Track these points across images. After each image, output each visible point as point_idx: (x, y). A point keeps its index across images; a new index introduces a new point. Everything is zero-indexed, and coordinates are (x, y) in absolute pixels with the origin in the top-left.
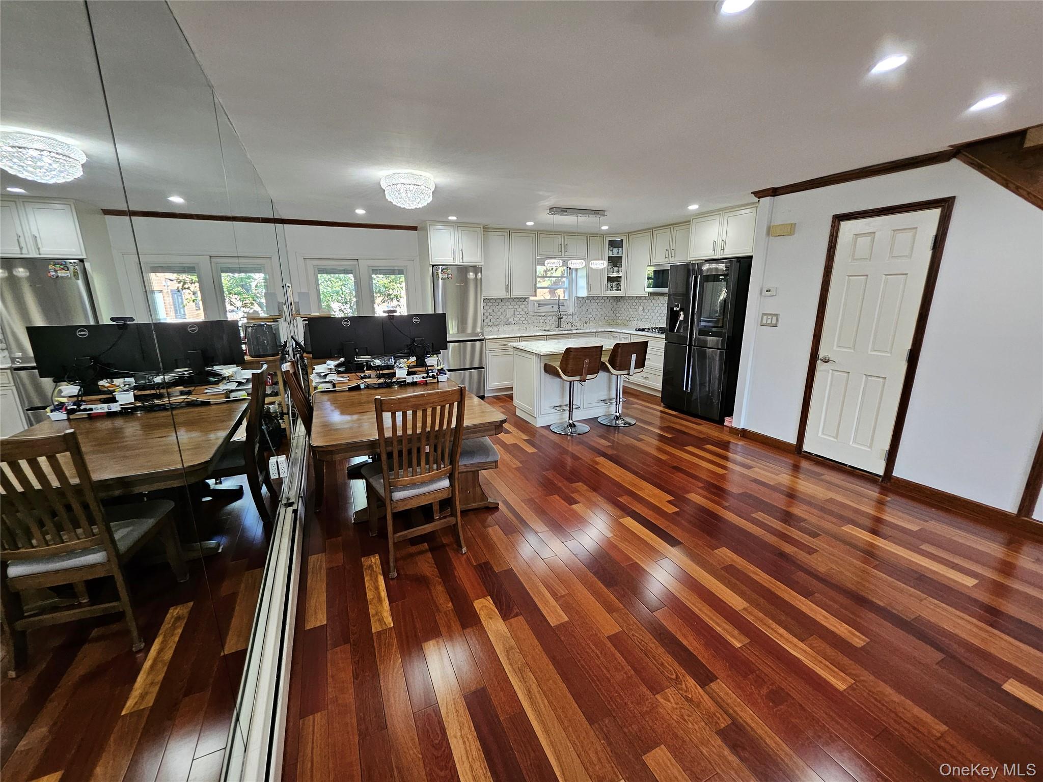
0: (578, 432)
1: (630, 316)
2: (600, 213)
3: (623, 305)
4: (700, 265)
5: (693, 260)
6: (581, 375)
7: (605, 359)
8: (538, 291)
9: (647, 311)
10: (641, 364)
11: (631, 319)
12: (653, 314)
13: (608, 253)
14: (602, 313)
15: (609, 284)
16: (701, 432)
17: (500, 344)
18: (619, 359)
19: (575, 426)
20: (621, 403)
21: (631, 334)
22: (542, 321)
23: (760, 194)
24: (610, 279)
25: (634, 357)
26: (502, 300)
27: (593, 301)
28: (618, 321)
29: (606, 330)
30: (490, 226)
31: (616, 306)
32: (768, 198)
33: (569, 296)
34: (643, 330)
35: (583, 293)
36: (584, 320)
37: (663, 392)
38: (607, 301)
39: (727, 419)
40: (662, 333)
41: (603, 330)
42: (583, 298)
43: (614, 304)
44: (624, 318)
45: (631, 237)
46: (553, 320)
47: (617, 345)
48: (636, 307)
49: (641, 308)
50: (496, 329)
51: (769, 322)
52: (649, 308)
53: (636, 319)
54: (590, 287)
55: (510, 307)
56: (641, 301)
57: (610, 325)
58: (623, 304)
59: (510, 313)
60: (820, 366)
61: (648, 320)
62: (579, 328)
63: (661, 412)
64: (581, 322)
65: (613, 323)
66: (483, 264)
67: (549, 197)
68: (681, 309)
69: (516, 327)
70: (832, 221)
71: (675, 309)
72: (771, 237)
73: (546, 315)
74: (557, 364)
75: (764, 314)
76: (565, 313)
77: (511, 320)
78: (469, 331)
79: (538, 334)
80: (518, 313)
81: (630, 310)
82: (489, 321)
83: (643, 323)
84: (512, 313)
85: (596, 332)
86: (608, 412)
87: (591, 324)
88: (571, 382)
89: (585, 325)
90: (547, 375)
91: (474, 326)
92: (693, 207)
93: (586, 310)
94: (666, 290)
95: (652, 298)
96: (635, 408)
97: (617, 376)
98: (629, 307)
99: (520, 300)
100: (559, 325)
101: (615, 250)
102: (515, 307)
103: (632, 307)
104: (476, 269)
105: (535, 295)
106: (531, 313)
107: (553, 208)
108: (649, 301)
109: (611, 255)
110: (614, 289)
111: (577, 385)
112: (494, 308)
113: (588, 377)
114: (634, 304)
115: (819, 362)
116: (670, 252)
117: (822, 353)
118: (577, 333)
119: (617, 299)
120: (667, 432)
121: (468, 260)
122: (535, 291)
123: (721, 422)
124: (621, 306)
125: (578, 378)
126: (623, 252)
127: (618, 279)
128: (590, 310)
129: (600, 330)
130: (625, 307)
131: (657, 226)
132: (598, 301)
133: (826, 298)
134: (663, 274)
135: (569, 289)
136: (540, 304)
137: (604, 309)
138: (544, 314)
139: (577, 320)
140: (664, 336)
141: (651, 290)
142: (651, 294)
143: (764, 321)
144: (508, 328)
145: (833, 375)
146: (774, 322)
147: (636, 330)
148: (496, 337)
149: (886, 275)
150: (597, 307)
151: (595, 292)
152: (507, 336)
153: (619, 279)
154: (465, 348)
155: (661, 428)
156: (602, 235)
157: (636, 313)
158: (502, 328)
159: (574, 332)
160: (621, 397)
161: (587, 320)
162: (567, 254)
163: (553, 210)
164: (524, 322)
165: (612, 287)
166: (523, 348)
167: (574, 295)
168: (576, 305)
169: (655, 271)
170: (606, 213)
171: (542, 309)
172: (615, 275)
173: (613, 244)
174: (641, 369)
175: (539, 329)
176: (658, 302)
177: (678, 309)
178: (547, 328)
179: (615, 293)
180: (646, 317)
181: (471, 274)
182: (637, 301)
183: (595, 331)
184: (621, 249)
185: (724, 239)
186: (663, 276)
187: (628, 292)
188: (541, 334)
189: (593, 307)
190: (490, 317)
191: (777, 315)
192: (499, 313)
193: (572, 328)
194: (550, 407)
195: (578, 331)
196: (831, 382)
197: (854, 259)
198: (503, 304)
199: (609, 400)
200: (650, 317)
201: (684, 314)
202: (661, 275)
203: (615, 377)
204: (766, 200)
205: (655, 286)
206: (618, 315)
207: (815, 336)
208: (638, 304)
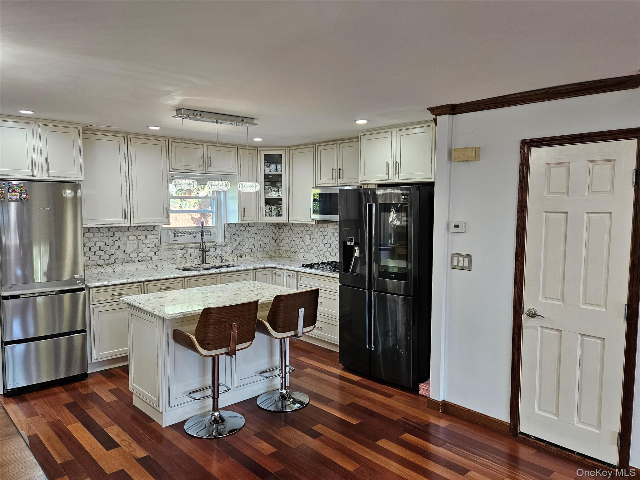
0: (229, 428)
1: (295, 246)
2: (248, 120)
3: (287, 233)
4: (373, 191)
5: (364, 184)
6: (228, 346)
7: (262, 315)
8: (172, 216)
9: (314, 241)
10: (311, 320)
11: (297, 250)
12: (322, 245)
13: (263, 169)
14: (261, 242)
15: (268, 208)
16: (393, 410)
17: (114, 293)
18: (281, 317)
19: (222, 420)
20: (288, 375)
21: (297, 272)
22: (179, 256)
23: (437, 111)
24: (268, 202)
25: (301, 312)
26: (118, 228)
27: (248, 228)
28: (281, 252)
29: (266, 266)
30: (95, 126)
31: (277, 234)
32: (447, 116)
33: (217, 222)
34: (311, 266)
35: (235, 219)
36: (238, 252)
37: (341, 346)
38: (266, 228)
39: (422, 386)
40: (334, 271)
41: (262, 266)
42: (235, 224)
43: (275, 231)
44: (288, 249)
45: (291, 152)
46: (195, 254)
47: (278, 298)
48: (302, 236)
49: (308, 237)
50: (109, 269)
51: (461, 264)
52: (317, 237)
53: (302, 250)
54: (243, 212)
55: (132, 238)
56: (307, 229)
57: (271, 257)
58: (286, 231)
59: (131, 246)
60: (527, 322)
61: (317, 252)
62: (231, 264)
63: (341, 378)
64: (234, 256)
65: (277, 255)
66: (83, 179)
67: (170, 93)
68: (356, 244)
69: (141, 266)
70: (521, 147)
71: (349, 243)
72: (453, 162)
73: (186, 247)
74: (190, 330)
75: (454, 255)
76: (212, 244)
77: (133, 255)
78: (66, 276)
79: (172, 276)
80: (144, 246)
81: (295, 239)
82: (98, 258)
83: (311, 255)
84: (135, 246)
85: (253, 270)
86: (271, 386)
87: (248, 257)
88: (214, 357)
89: (240, 259)
90: (179, 346)
91: (75, 270)
92: (361, 122)
93: (239, 240)
94: (336, 218)
95: (320, 225)
96: (307, 375)
97: (281, 339)
98: (293, 235)
99: (148, 228)
100: (204, 261)
101: (273, 167)
102: (140, 237)
103: (297, 235)
104: (74, 185)
105: (169, 223)
106: (164, 245)
107: (181, 109)
108: (317, 229)
109: (267, 172)
110: (273, 214)
111: (224, 360)
112: (106, 240)
113: (239, 347)
114: (300, 232)
115: (524, 316)
116: (337, 172)
117: (527, 305)
118: (227, 272)
119: (279, 226)
120: (350, 415)
121: (57, 174)
122: (168, 217)
123: (416, 390)
124: (284, 234)
125: (224, 350)
126: (283, 169)
127: (277, 202)
128: (246, 240)
129: (258, 266)
130: (288, 235)
131: (321, 141)
132: (254, 228)
133: (524, 237)
134: (330, 198)
135: (217, 213)
136: (177, 233)
137: (263, 238)
138: (182, 246)
139: (229, 252)
140: (337, 275)
141: (317, 217)
142: (318, 221)
143: (455, 263)
144: (129, 268)
145: (542, 333)
146: (466, 264)
147: (303, 266)
148: (106, 283)
149: (588, 213)
150: (254, 235)
151: (249, 219)
152: (125, 281)
153: (280, 202)
154: (61, 302)
155: (342, 408)
156: (256, 148)
157: (302, 243)
158: (119, 268)
159: (224, 270)
160: (288, 363)
161: (242, 252)
162: (210, 169)
163: (180, 111)
164: (156, 258)
165: (271, 211)
166: (141, 306)
167: (223, 223)
168: (227, 233)
169: (322, 195)
170: (255, 122)
171: (180, 240)
172: (274, 195)
173: (271, 159)
174: (312, 327)
175: (176, 266)
176: (327, 230)
177: (352, 244)
178: (187, 265)
179: (275, 219)
180: (314, 248)
181: (68, 191)
182: (302, 228)
183: (252, 267)
184: (279, 166)
185: (398, 161)
186: (330, 200)
187: (291, 218)
188: (176, 276)
189: (248, 235)
190: (99, 253)
191: (469, 256)
192: (115, 247)
193: (222, 264)
194: (184, 393)
195: (229, 269)
196: (542, 343)
197: (550, 193)
198: (121, 234)
199: (272, 370)
200: (320, 249)
201: (360, 249)
202: (328, 199)
203: (278, 342)
204: (443, 119)
205: (322, 212)
206: (280, 244)
207: (516, 283)
208: (304, 232)
